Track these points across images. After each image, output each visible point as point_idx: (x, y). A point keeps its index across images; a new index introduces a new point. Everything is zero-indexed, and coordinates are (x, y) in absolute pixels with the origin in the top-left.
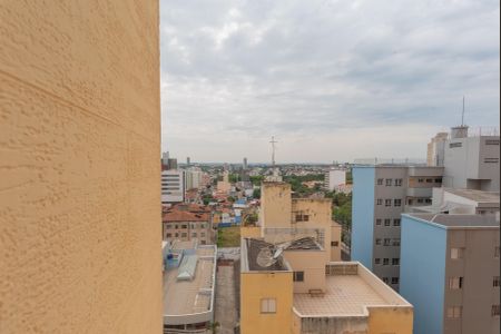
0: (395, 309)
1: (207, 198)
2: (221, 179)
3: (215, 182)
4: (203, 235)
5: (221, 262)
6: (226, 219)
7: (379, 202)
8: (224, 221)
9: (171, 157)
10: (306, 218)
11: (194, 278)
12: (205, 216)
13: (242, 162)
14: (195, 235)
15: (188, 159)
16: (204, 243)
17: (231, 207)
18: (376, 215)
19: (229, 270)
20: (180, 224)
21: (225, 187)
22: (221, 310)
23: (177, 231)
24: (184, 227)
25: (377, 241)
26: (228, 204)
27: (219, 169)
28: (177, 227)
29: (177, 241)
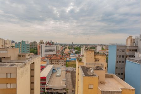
0: (129, 89)
1: (63, 53)
2: (66, 48)
3: (64, 49)
4: (62, 63)
5: (67, 71)
6: (68, 59)
7: (117, 56)
8: (68, 60)
9: (53, 42)
10: (98, 60)
11: (61, 76)
12: (63, 58)
13: (72, 43)
14: (60, 64)
15: (57, 42)
16: (63, 66)
17: (69, 56)
18: (116, 60)
19: (70, 74)
20: (56, 61)
21: (67, 50)
22: (68, 85)
23: (55, 62)
24: (57, 61)
25: (117, 68)
26: (69, 55)
27: (65, 45)
28: (55, 61)
29: (56, 65)
